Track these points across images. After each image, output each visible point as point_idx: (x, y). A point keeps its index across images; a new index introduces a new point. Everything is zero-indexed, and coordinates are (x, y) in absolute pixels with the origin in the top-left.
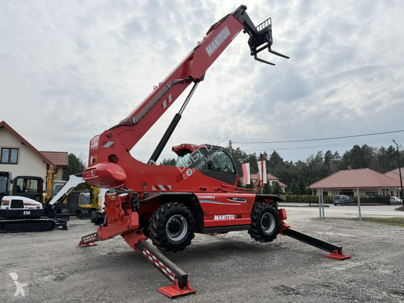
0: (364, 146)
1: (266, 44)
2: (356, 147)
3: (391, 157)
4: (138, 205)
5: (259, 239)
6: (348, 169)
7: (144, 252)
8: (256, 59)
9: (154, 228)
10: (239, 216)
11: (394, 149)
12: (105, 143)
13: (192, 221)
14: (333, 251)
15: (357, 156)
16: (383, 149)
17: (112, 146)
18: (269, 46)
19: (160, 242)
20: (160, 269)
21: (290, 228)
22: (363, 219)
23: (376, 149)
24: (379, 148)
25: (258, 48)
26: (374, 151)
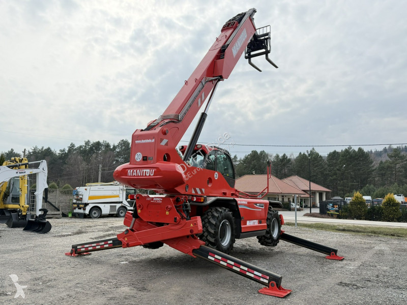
0: (261, 152)
1: (264, 50)
2: (255, 153)
3: (284, 165)
4: (190, 209)
5: (269, 243)
6: (252, 174)
8: (250, 63)
9: (209, 233)
10: (260, 222)
11: (287, 157)
12: (162, 140)
13: (234, 227)
15: (255, 161)
16: (277, 156)
17: (167, 144)
18: (267, 53)
19: (215, 247)
20: (242, 273)
21: (285, 233)
22: (298, 224)
23: (271, 156)
24: (274, 155)
25: (252, 53)
26: (269, 158)
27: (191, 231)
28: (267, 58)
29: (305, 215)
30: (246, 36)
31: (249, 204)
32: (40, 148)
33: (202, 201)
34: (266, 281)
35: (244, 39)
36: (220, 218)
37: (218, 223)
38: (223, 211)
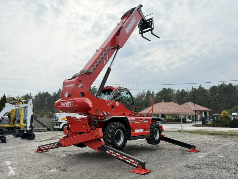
0: (168, 88)
1: (150, 29)
2: (164, 89)
3: (183, 96)
4: (97, 124)
5: (153, 143)
6: (162, 102)
7: (107, 152)
8: (142, 36)
9: (108, 137)
10: (145, 130)
11: (184, 91)
12: (78, 85)
13: (126, 133)
14: (191, 148)
15: (165, 94)
16: (178, 91)
17: (82, 87)
18: (152, 30)
19: (112, 145)
20: (124, 161)
21: (165, 136)
22: (185, 131)
23: (175, 91)
24: (177, 90)
25: (144, 31)
26: (174, 92)
27: (96, 137)
28: (152, 33)
29: (192, 126)
30: (135, 21)
31: (136, 120)
32: (42, 92)
33: (103, 119)
34: (136, 165)
35: (134, 23)
36: (115, 128)
37: (114, 132)
38: (117, 124)
